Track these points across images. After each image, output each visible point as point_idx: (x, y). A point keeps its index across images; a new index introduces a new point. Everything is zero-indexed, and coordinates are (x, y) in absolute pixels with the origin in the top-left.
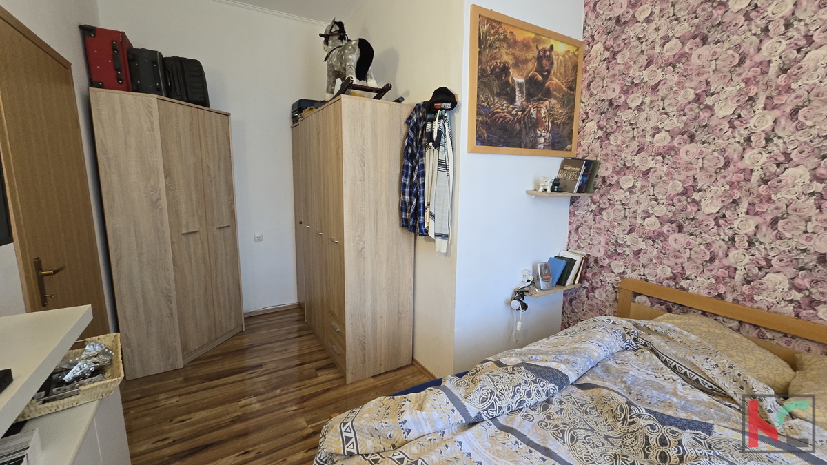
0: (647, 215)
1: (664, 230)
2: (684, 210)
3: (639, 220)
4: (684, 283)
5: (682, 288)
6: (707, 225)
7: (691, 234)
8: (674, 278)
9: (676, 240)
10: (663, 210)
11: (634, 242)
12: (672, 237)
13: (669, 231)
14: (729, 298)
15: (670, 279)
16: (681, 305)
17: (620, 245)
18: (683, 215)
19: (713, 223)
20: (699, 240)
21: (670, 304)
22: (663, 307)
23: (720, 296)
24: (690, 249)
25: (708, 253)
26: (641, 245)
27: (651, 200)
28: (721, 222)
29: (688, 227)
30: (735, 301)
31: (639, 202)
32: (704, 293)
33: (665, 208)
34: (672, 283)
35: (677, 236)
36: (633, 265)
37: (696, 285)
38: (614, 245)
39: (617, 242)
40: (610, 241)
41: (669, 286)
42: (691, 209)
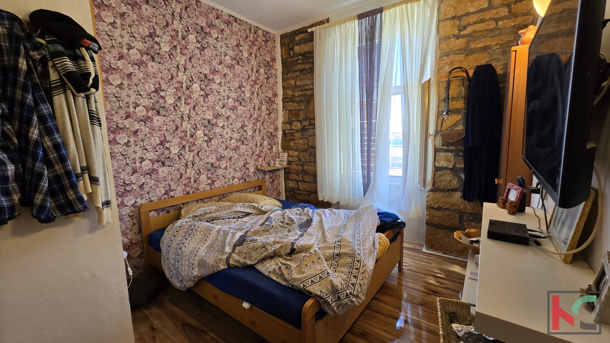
0: (142, 160)
1: (155, 167)
2: (163, 153)
3: (138, 164)
4: (172, 194)
5: (172, 197)
6: (175, 160)
7: (169, 166)
8: (166, 193)
9: (163, 171)
10: (151, 155)
11: (138, 179)
12: (160, 170)
13: (158, 167)
14: (191, 192)
15: (165, 194)
16: (173, 206)
17: (127, 185)
18: (163, 156)
19: (178, 158)
20: (174, 168)
21: (168, 208)
22: (165, 212)
23: (188, 193)
24: (171, 174)
25: (179, 173)
26: (143, 180)
27: (143, 150)
28: (181, 157)
29: (167, 163)
30: (193, 192)
31: (135, 152)
32: (181, 194)
33: (153, 154)
34: (166, 196)
35: (163, 169)
36: (141, 195)
37: (177, 192)
38: (122, 186)
39: (124, 183)
40: (119, 184)
41: (165, 198)
42: (166, 152)
